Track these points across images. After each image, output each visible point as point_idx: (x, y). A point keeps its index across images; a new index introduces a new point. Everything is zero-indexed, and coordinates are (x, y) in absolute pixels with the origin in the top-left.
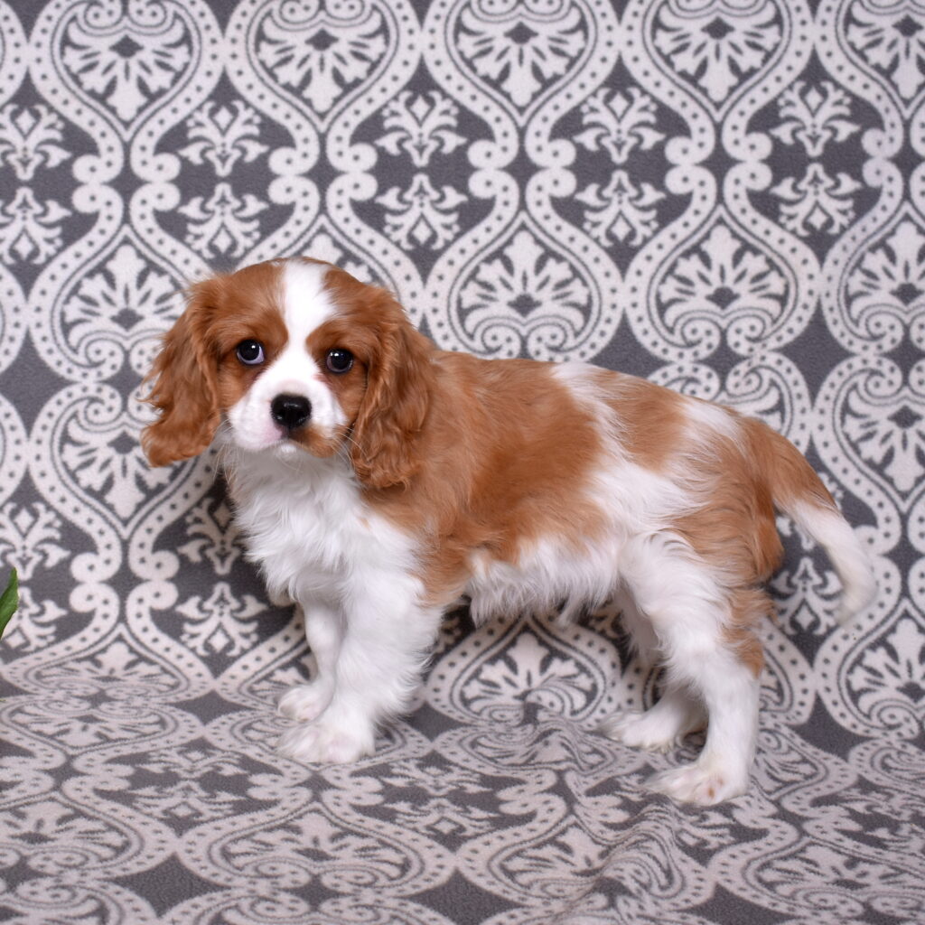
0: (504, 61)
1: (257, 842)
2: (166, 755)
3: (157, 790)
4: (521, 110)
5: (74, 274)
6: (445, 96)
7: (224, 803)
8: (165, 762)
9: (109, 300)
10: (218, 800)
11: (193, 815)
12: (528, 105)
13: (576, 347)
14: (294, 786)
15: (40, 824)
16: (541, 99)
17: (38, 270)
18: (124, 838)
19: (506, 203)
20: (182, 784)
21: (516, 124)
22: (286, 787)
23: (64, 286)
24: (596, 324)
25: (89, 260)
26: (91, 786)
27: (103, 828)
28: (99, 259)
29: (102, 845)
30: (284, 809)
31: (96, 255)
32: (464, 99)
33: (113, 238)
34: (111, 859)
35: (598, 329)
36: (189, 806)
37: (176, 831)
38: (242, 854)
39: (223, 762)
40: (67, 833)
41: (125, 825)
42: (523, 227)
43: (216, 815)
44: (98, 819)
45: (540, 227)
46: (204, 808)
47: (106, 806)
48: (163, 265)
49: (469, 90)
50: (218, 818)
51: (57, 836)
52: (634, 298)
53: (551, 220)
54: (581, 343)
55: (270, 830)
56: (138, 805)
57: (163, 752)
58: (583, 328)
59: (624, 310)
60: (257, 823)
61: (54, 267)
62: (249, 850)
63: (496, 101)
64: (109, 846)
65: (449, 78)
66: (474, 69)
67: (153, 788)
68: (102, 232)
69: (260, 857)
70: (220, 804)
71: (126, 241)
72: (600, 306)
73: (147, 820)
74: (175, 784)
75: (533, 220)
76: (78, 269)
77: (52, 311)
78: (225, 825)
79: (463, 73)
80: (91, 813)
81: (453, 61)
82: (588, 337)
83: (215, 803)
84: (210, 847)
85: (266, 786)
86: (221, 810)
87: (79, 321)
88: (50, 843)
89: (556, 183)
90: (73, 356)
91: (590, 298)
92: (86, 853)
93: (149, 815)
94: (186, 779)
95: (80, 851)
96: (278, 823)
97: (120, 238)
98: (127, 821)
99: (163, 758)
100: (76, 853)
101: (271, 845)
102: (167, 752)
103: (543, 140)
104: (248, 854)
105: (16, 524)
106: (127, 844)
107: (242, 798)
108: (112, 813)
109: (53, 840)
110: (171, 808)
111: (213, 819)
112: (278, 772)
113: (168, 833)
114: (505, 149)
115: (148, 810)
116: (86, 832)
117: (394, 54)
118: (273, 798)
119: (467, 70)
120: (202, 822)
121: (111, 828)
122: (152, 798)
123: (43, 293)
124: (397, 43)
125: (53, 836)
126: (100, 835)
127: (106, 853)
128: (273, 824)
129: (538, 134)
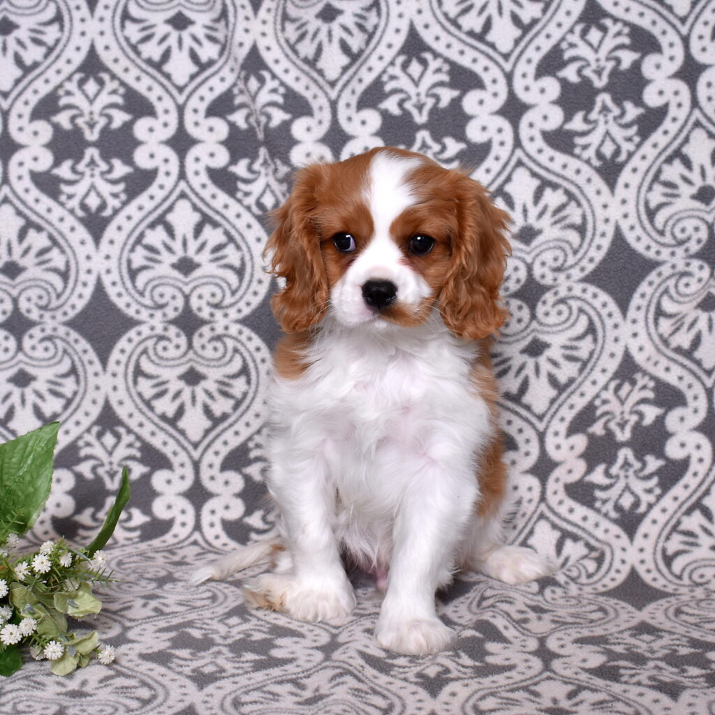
0: (485, 15)
1: (265, 692)
2: (208, 624)
3: (191, 654)
4: (506, 57)
5: (138, 225)
6: (436, 55)
7: (247, 662)
8: (205, 629)
9: (169, 249)
10: (242, 659)
11: (217, 672)
12: (512, 51)
13: (576, 264)
14: (313, 648)
15: (84, 683)
16: (523, 44)
17: (106, 221)
18: (153, 692)
19: (502, 144)
20: (215, 649)
21: (503, 70)
22: (305, 648)
23: (129, 236)
24: (592, 240)
25: (150, 213)
26: (137, 652)
27: (137, 684)
28: (160, 211)
29: (132, 698)
30: (298, 666)
31: (156, 208)
32: (453, 55)
33: (171, 192)
34: (137, 710)
35: (594, 244)
36: (216, 665)
37: (198, 686)
38: (251, 703)
39: (254, 630)
40: (105, 689)
41: (157, 682)
42: (520, 163)
43: (236, 672)
44: (135, 677)
45: (534, 161)
46: (229, 666)
47: (146, 666)
48: (217, 218)
49: (457, 46)
50: (238, 675)
51: (97, 692)
52: (624, 209)
53: (545, 153)
54: (580, 260)
55: (281, 683)
56: (172, 665)
57: (207, 621)
58: (580, 246)
59: (617, 222)
60: (270, 677)
61: (120, 219)
62: (257, 699)
63: (482, 52)
64: (138, 699)
65: (437, 38)
66: (459, 27)
67: (188, 651)
68: (161, 187)
69: (265, 706)
70: (243, 662)
71: (183, 196)
72: (594, 222)
73: (177, 677)
74: (208, 649)
75: (528, 155)
76: (142, 221)
77: (120, 259)
78: (243, 680)
79: (449, 32)
80: (130, 673)
81: (440, 22)
82: (586, 253)
83: (238, 662)
84: (225, 698)
85: (287, 647)
86: (242, 668)
87: (144, 268)
88: (89, 698)
89: (545, 118)
90: (140, 299)
91: (584, 217)
92: (116, 705)
93: (179, 673)
94: (219, 645)
95: (112, 703)
96: (289, 677)
97: (177, 193)
98: (160, 679)
99: (205, 626)
100: (108, 705)
101: (278, 695)
102: (209, 622)
103: (530, 80)
104: (256, 702)
105: (102, 444)
106: (154, 697)
107: (263, 657)
108: (149, 673)
109: (91, 695)
110: (199, 667)
111: (233, 675)
112: (301, 636)
113: (191, 687)
114: (495, 95)
115: (180, 669)
116: (122, 688)
117: (386, 24)
118: (291, 656)
119: (452, 29)
120: (223, 678)
121: (144, 684)
122: (185, 660)
123: (112, 242)
124: (388, 14)
125: (93, 692)
126: (133, 690)
127: (134, 704)
128: (284, 678)
129: (524, 76)
